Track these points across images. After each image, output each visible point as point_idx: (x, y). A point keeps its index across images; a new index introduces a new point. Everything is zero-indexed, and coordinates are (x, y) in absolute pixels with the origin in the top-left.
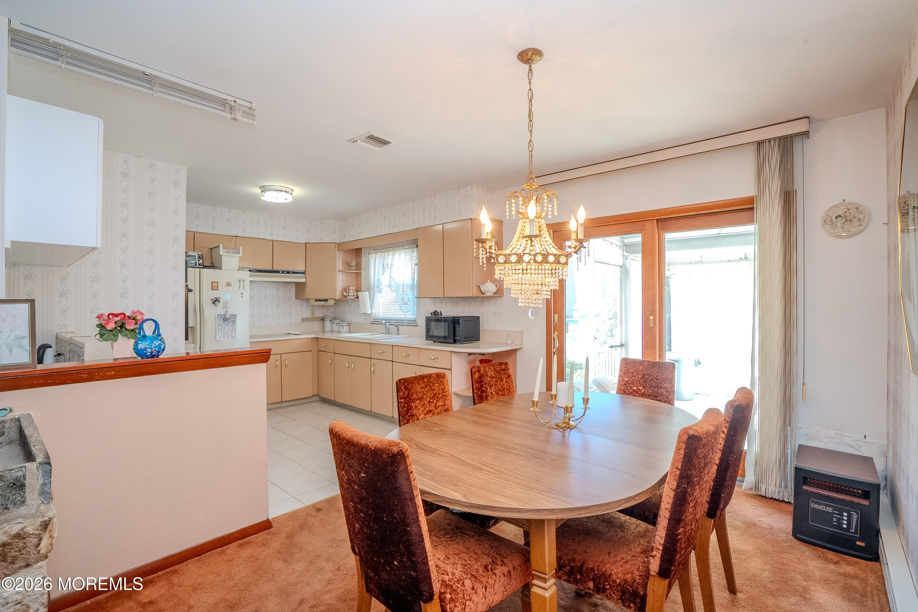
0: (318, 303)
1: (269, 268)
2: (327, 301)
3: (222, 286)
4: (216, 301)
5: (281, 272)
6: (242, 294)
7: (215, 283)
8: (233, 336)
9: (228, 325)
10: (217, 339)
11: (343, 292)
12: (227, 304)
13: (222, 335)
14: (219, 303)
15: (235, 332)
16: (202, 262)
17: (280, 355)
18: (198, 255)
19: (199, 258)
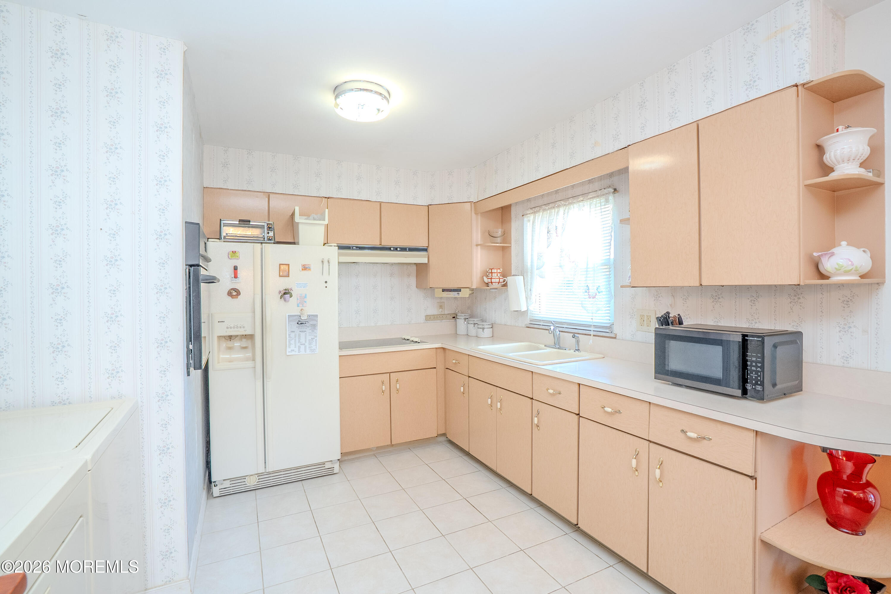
0: (445, 294)
1: (377, 243)
3: (295, 270)
4: (286, 293)
5: (392, 249)
6: (326, 282)
7: (284, 266)
8: (312, 348)
9: (306, 331)
10: (288, 354)
11: (483, 277)
12: (304, 298)
13: (295, 347)
14: (291, 296)
15: (316, 343)
16: (272, 235)
17: (388, 374)
18: (268, 224)
19: (269, 229)
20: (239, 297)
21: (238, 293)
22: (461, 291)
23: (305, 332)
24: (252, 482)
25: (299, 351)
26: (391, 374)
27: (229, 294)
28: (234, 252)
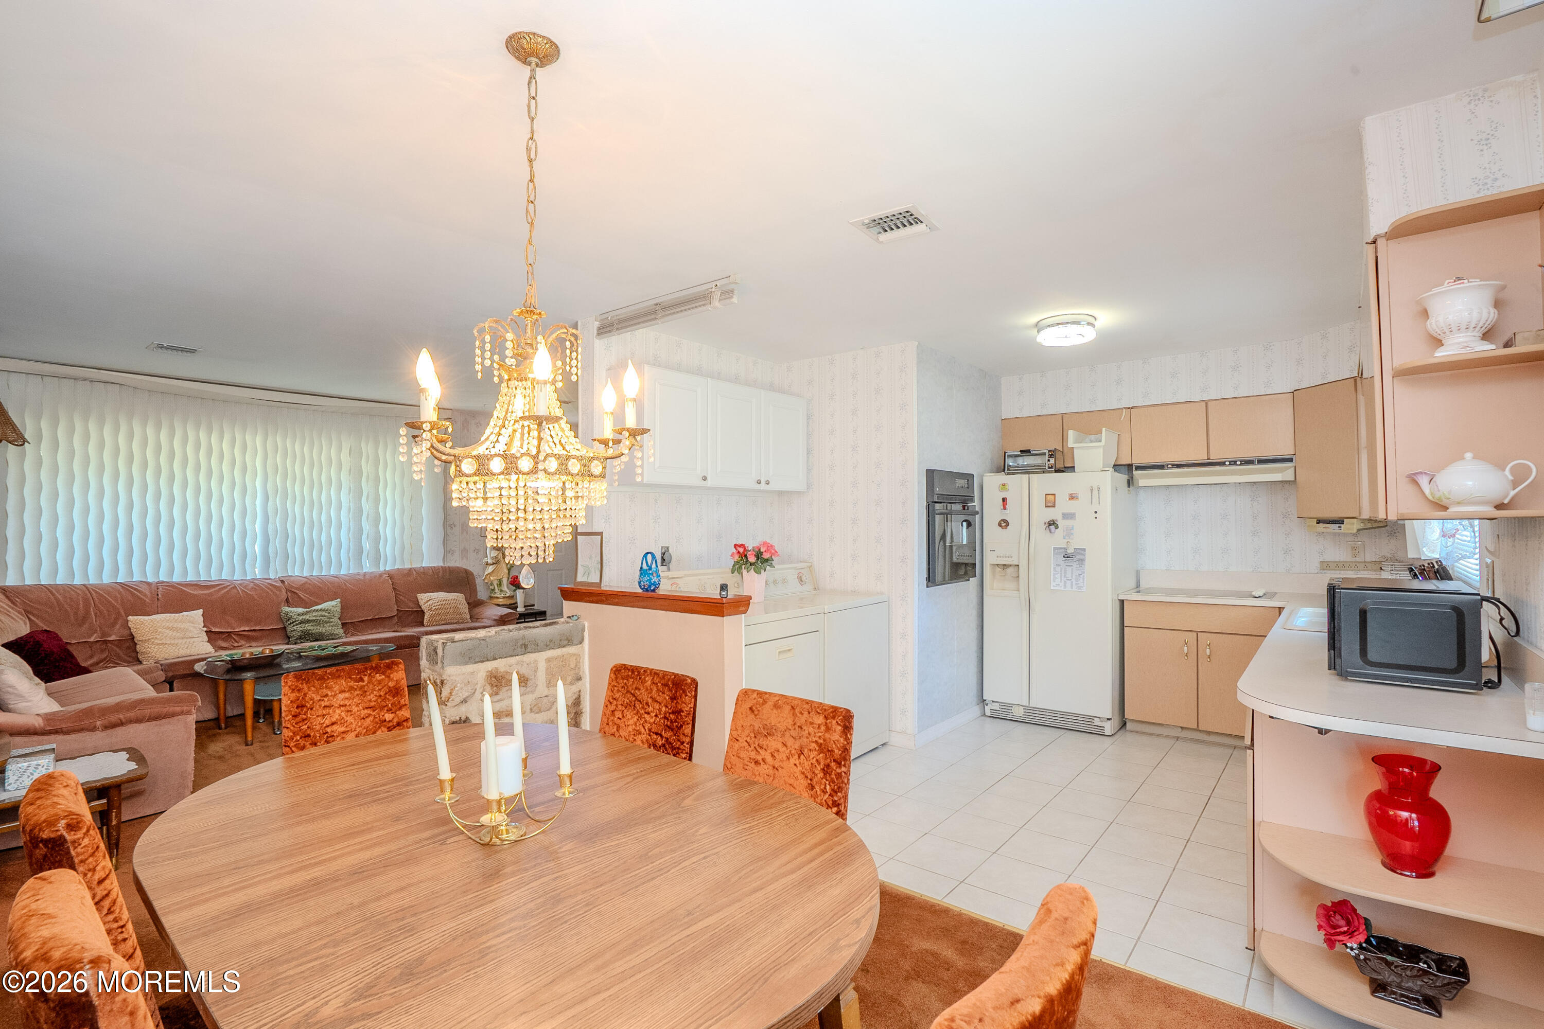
0: (1321, 528)
1: (1202, 457)
2: (1342, 522)
3: (1062, 499)
4: (1052, 524)
5: (1227, 463)
6: (1096, 512)
7: (1050, 496)
8: (1079, 585)
10: (1052, 588)
12: (1071, 530)
13: (1061, 582)
14: (1057, 527)
15: (1084, 579)
16: (1054, 464)
17: (1195, 634)
18: (1049, 451)
19: (1051, 456)
20: (1009, 527)
21: (1007, 524)
22: (1343, 524)
23: (1072, 567)
24: (1019, 712)
25: (1065, 586)
26: (1199, 634)
27: (1000, 525)
28: (1004, 485)
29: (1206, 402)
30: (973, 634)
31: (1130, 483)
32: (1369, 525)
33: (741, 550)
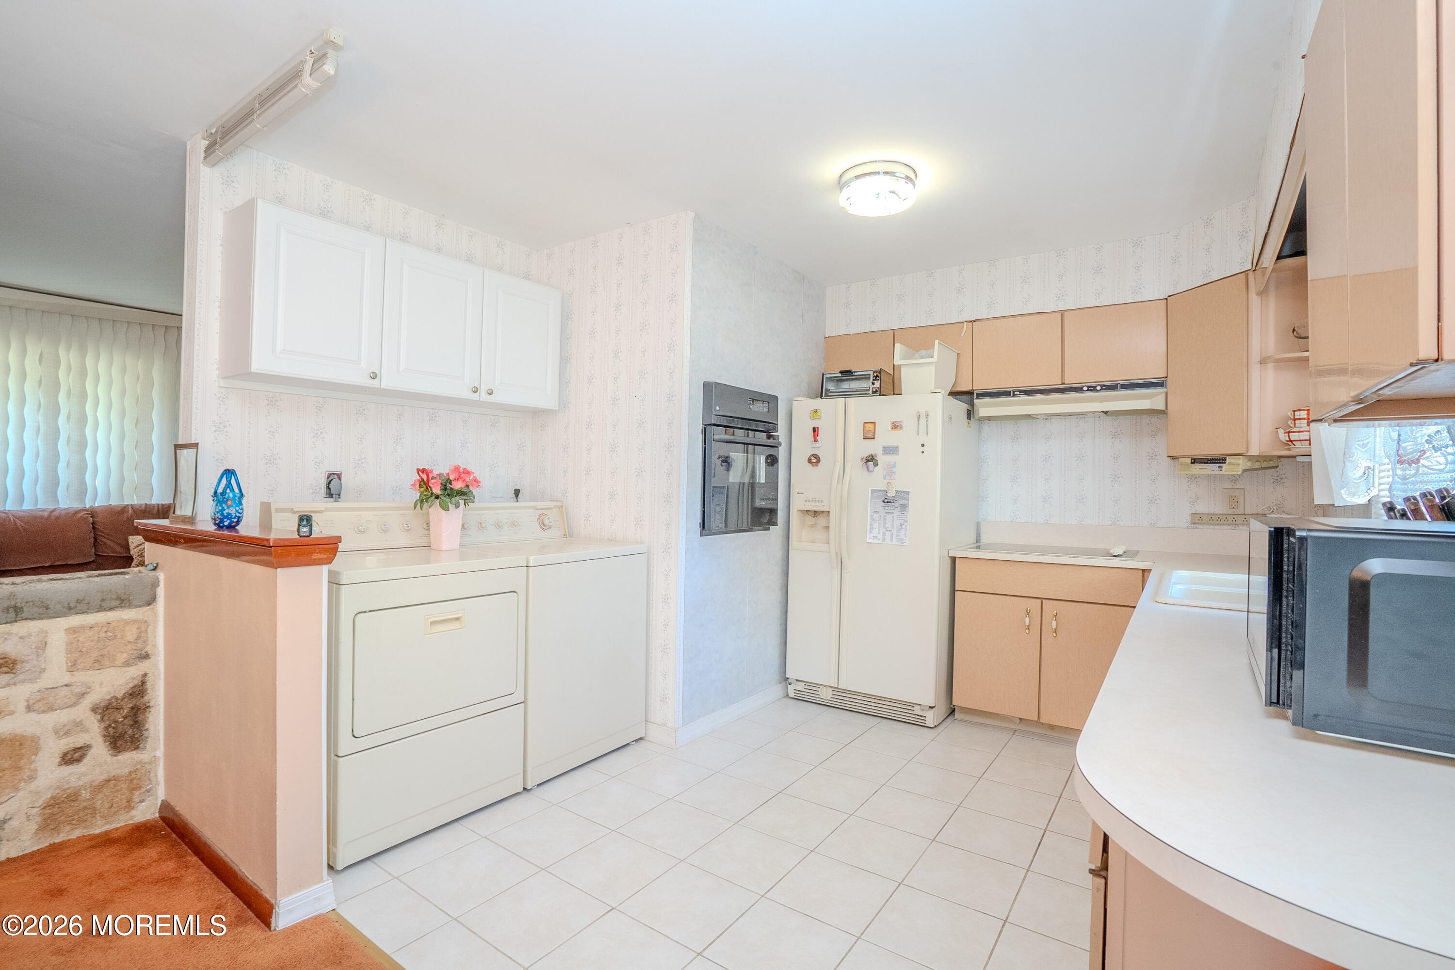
0: (1197, 468)
1: (1055, 381)
2: (1223, 460)
3: (883, 429)
4: (871, 459)
5: (1085, 389)
6: (923, 445)
7: (869, 425)
8: (900, 538)
9: (893, 513)
10: (868, 541)
11: (1277, 431)
12: (892, 468)
13: (879, 533)
14: (876, 464)
15: (906, 529)
16: (879, 386)
17: (1039, 601)
18: (874, 372)
19: (876, 378)
20: (820, 464)
21: (818, 461)
22: (1225, 463)
23: (893, 515)
24: (826, 695)
26: (1044, 601)
27: (810, 461)
28: (816, 411)
29: (1062, 313)
30: (778, 596)
31: (970, 414)
32: (1257, 465)
33: (425, 477)
